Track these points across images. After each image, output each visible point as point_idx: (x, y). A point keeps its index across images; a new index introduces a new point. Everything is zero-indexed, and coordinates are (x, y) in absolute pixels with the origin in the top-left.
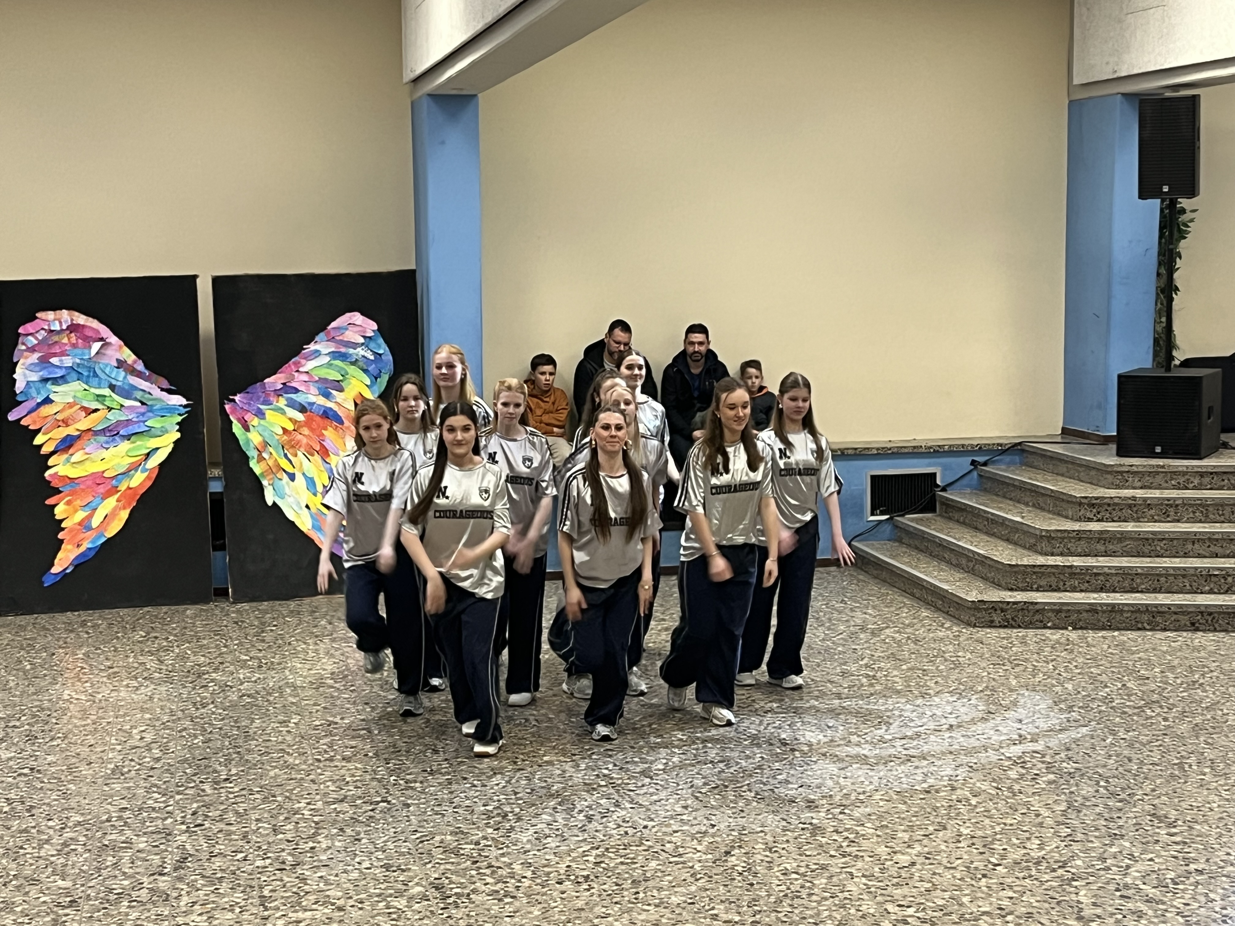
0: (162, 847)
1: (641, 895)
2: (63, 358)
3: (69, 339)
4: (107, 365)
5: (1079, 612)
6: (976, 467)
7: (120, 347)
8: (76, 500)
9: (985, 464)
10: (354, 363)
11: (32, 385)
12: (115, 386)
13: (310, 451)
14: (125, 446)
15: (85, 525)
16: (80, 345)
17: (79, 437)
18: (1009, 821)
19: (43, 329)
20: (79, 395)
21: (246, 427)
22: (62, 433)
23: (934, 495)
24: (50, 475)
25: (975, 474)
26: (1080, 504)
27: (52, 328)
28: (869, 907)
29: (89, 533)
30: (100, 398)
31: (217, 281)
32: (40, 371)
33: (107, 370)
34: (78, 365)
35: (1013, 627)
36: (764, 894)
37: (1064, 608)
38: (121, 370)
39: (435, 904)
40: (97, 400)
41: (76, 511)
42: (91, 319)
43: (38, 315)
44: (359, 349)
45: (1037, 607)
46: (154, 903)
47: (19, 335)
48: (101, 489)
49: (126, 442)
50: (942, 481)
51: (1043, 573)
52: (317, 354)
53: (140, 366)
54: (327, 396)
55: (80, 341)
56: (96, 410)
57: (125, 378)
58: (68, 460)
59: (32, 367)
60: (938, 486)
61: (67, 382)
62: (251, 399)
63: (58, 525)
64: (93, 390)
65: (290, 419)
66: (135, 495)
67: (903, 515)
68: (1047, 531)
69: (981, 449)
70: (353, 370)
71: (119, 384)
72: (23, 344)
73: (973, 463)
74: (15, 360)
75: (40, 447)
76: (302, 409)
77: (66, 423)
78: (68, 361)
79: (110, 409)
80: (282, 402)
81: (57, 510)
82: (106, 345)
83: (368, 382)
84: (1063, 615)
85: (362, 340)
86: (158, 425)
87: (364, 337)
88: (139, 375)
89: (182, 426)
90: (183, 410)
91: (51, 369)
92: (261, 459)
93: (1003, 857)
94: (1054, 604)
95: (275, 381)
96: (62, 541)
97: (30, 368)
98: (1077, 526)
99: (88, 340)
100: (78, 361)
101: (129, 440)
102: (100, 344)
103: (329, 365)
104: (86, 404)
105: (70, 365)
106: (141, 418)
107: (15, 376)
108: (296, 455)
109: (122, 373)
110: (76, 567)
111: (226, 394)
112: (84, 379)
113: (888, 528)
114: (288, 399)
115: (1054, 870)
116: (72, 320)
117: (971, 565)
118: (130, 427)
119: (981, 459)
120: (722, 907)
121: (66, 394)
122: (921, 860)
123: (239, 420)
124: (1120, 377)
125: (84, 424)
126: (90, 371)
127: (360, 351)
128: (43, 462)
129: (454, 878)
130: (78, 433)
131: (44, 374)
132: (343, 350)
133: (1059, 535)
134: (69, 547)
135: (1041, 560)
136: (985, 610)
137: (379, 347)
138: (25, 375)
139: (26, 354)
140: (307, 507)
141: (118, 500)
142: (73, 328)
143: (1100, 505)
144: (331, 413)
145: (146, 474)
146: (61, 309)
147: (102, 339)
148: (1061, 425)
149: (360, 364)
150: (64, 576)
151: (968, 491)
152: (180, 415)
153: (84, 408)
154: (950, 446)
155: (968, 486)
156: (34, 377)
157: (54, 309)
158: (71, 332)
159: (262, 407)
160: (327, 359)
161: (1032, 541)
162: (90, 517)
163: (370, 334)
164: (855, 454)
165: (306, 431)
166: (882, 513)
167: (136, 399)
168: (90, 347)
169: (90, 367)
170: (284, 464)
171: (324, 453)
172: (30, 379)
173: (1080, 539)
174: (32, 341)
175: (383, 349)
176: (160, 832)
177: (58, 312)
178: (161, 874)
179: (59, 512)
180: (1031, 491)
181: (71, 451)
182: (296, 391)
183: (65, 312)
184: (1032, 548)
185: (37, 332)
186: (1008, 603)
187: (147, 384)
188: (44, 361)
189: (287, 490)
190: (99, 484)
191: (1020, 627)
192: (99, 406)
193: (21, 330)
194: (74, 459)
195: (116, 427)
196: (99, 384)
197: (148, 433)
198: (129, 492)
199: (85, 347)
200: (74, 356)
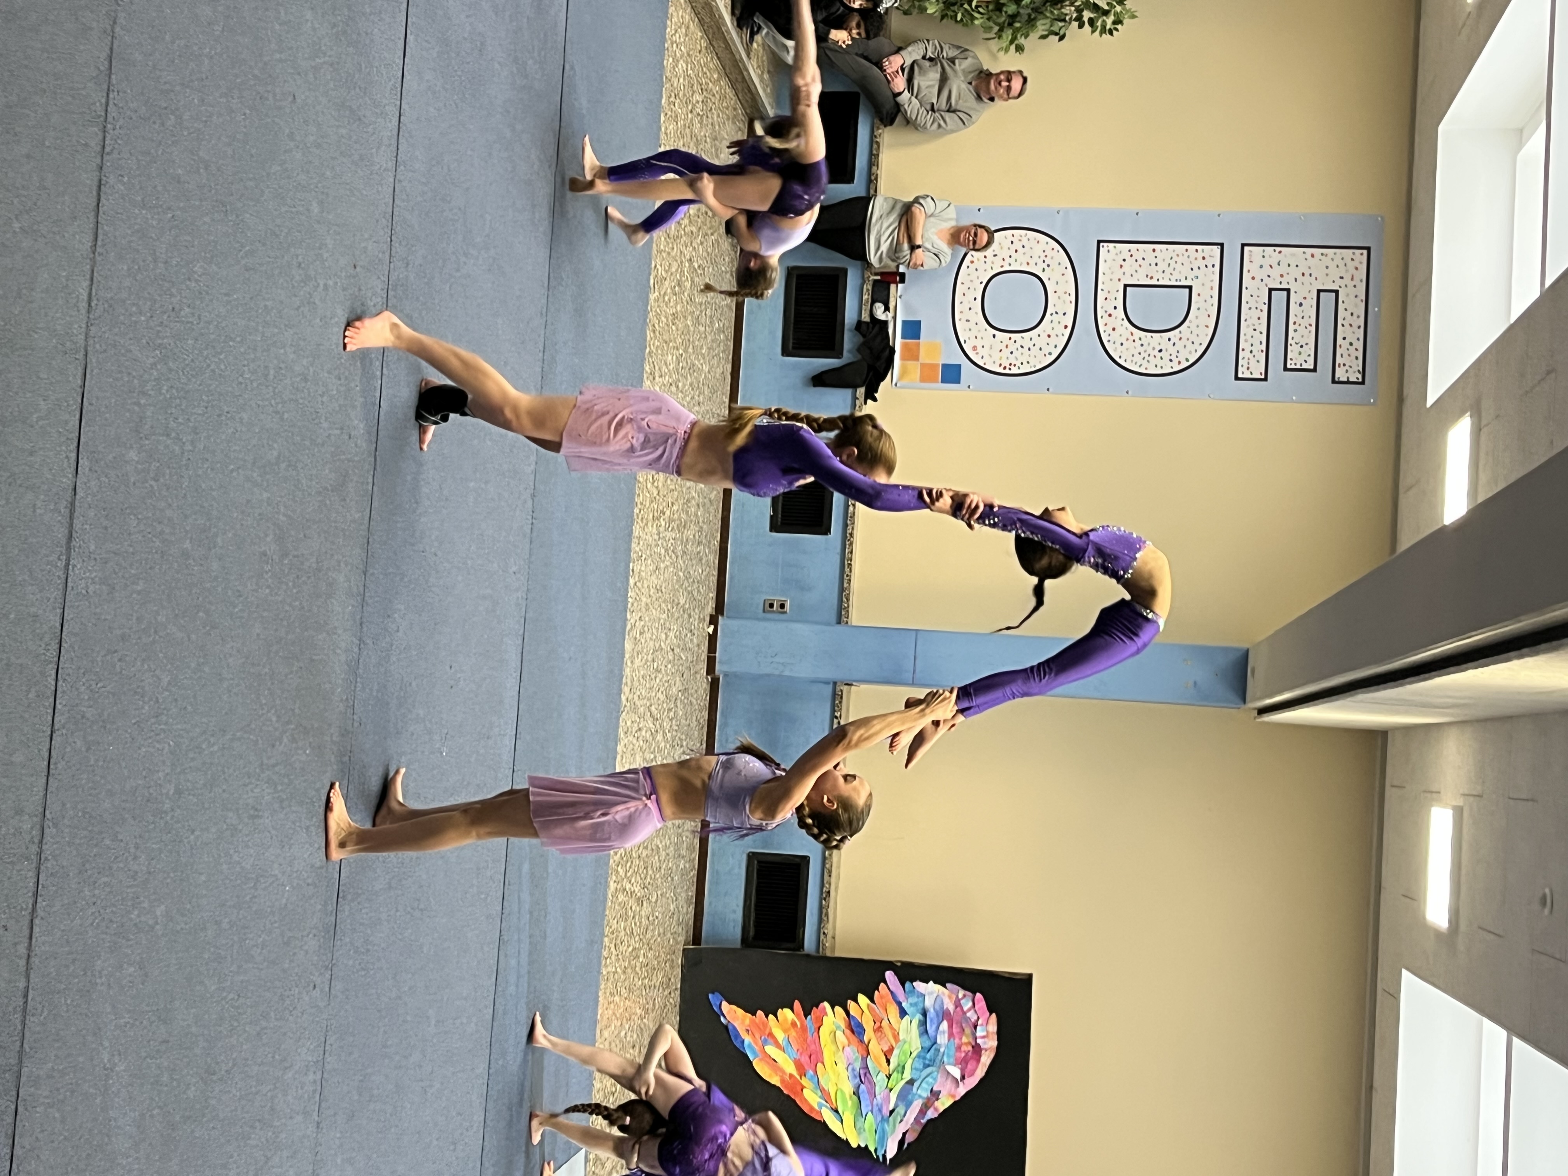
2: (946, 1035)
3: (966, 1044)
4: (935, 1079)
7: (953, 1096)
8: (797, 1033)
11: (921, 999)
12: (913, 1085)
14: (848, 1088)
15: (769, 1039)
16: (958, 1054)
17: (862, 1041)
19: (978, 1018)
20: (906, 1046)
22: (868, 1023)
24: (824, 1008)
27: (978, 1028)
29: (760, 1043)
30: (901, 1068)
32: (934, 1009)
33: (930, 1079)
34: (938, 1050)
38: (929, 1093)
40: (899, 1065)
41: (785, 1031)
42: (985, 1070)
43: (994, 1015)
47: (974, 993)
48: (805, 1059)
49: (852, 1090)
53: (931, 1114)
55: (963, 1055)
56: (888, 1061)
57: (920, 1096)
58: (838, 1028)
61: (921, 1035)
63: (771, 1011)
64: (910, 1061)
66: (795, 1094)
71: (915, 1090)
72: (964, 996)
74: (948, 985)
75: (856, 1001)
77: (878, 1029)
78: (942, 1040)
79: (889, 1077)
81: (787, 1011)
82: (957, 1082)
86: (867, 1125)
88: (922, 1112)
91: (935, 1021)
96: (754, 1014)
97: (939, 1000)
99: (963, 1064)
100: (942, 1050)
101: (854, 1093)
102: (958, 1077)
104: (896, 1052)
105: (939, 1041)
107: (931, 983)
109: (926, 1094)
110: (726, 1028)
112: (922, 1054)
116: (986, 1050)
118: (867, 1096)
121: (909, 1032)
125: (874, 1047)
126: (930, 1060)
128: (840, 1001)
130: (866, 1040)
131: (931, 1014)
134: (747, 1022)
138: (931, 993)
139: (954, 997)
141: (791, 1076)
142: (977, 1050)
145: (816, 1107)
146: (998, 1039)
147: (963, 1078)
150: (717, 1015)
152: (876, 1150)
153: (891, 1050)
156: (929, 1003)
157: (999, 1032)
158: (973, 1047)
162: (777, 1045)
167: (896, 1106)
168: (955, 1065)
169: (934, 1061)
172: (927, 998)
174: (967, 1005)
177: (996, 1037)
179: (786, 1014)
181: (848, 1032)
183: (994, 1043)
185: (976, 1011)
187: (912, 1120)
188: (945, 1015)
190: (810, 1056)
192: (892, 1066)
193: (978, 995)
194: (839, 1034)
195: (870, 1082)
196: (916, 1069)
197: (859, 1113)
198: (799, 1088)
199: (956, 1060)
200: (947, 1047)
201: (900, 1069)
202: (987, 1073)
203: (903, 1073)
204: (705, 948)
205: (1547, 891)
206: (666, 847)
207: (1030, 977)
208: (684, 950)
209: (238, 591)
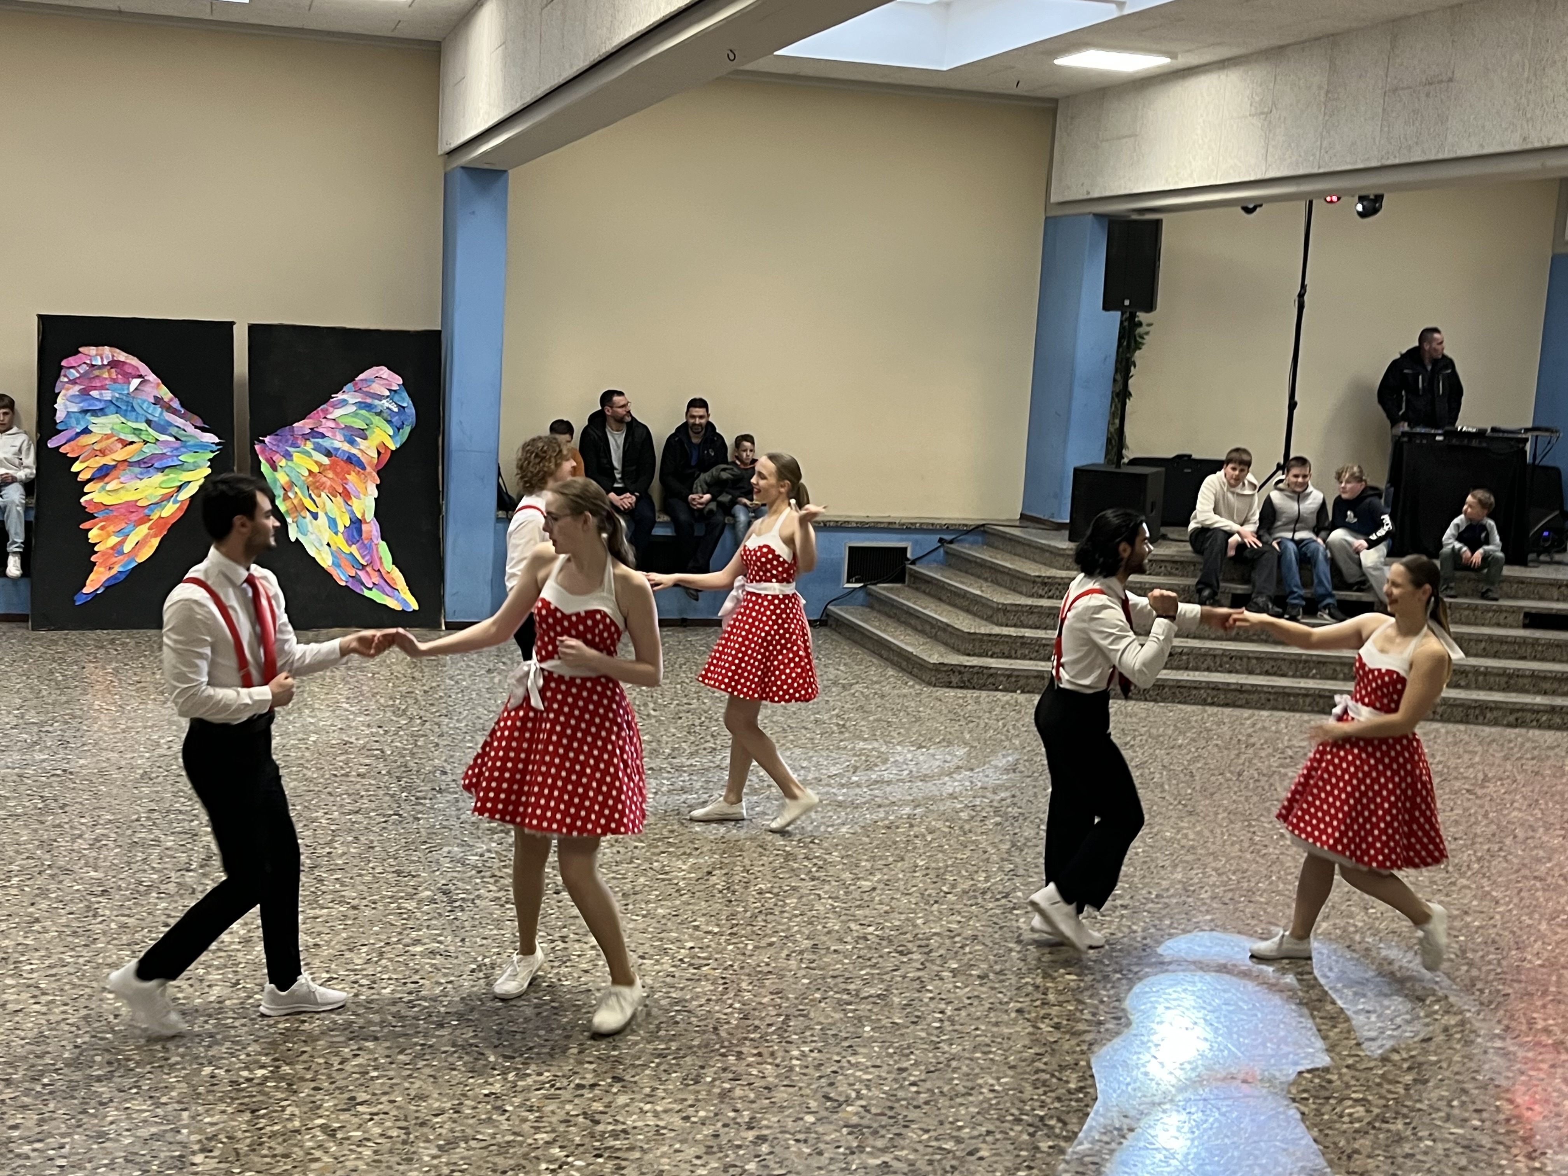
0: (189, 846)
1: (630, 907)
2: (103, 391)
3: (109, 374)
4: (144, 401)
5: (1027, 677)
6: (942, 545)
8: (109, 525)
9: (951, 542)
10: (379, 414)
11: (72, 415)
12: (151, 421)
13: (333, 493)
14: (159, 478)
15: (117, 549)
16: (120, 381)
17: (115, 467)
18: (959, 856)
19: (85, 363)
20: (116, 427)
21: (274, 467)
22: (97, 462)
23: (904, 568)
24: (86, 501)
25: (941, 550)
26: (1034, 582)
27: (94, 363)
28: (835, 925)
29: (121, 557)
30: (137, 431)
31: (253, 329)
32: (81, 403)
33: (145, 406)
34: (117, 399)
35: (967, 688)
36: (741, 909)
37: (1016, 673)
38: (158, 406)
39: (442, 906)
40: (134, 433)
41: (109, 536)
42: (131, 357)
43: (81, 349)
44: (384, 401)
45: (992, 671)
46: (181, 896)
47: (62, 367)
48: (134, 517)
49: (160, 474)
50: (912, 554)
51: (998, 642)
52: (344, 403)
53: (176, 404)
54: (352, 442)
55: (120, 377)
56: (132, 443)
57: (161, 414)
58: (103, 488)
60: (908, 559)
61: (105, 415)
62: (280, 441)
63: (91, 548)
64: (130, 424)
65: (316, 462)
66: (166, 524)
67: (875, 584)
68: (1003, 604)
69: (948, 528)
70: (377, 420)
71: (155, 419)
72: (65, 376)
73: (941, 540)
74: (57, 391)
75: (78, 473)
76: (328, 454)
77: (103, 453)
78: (107, 395)
79: (146, 442)
80: (309, 446)
81: (91, 535)
82: (144, 382)
83: (391, 433)
84: (1013, 679)
85: (388, 393)
86: (191, 460)
87: (390, 390)
88: (175, 412)
89: (213, 463)
90: (215, 448)
91: (91, 401)
92: (286, 498)
93: (953, 886)
94: (1007, 669)
95: (303, 426)
96: (94, 564)
97: (72, 399)
98: (1029, 601)
99: (128, 377)
100: (117, 395)
101: (162, 472)
102: (139, 380)
103: (355, 414)
104: (122, 436)
105: (110, 398)
106: (175, 453)
107: (56, 406)
108: (320, 496)
109: (158, 409)
110: (107, 588)
111: (257, 434)
112: (122, 413)
113: (861, 595)
114: (314, 443)
115: (998, 900)
116: (114, 356)
117: (934, 631)
118: (164, 461)
119: (948, 537)
120: (703, 919)
121: (104, 425)
122: (881, 886)
123: (267, 460)
124: (1077, 471)
125: (121, 454)
126: (128, 406)
127: (385, 403)
128: (79, 488)
129: (460, 884)
130: (114, 463)
131: (84, 405)
132: (369, 401)
133: (1014, 608)
134: (102, 569)
135: (996, 630)
136: (946, 671)
137: (403, 400)
138: (65, 405)
139: (67, 385)
140: (328, 544)
141: (149, 529)
142: (114, 364)
143: (1052, 584)
144: (354, 459)
145: (178, 505)
146: (103, 345)
147: (140, 376)
148: (1020, 510)
149: (385, 415)
150: (95, 596)
151: (935, 565)
152: (212, 452)
153: (120, 440)
154: (921, 524)
155: (935, 561)
156: (74, 408)
157: (96, 345)
158: (112, 368)
159: (291, 449)
160: (354, 408)
161: (990, 613)
162: (122, 543)
163: (396, 388)
164: (837, 527)
165: (330, 474)
166: (857, 582)
167: (171, 435)
168: (129, 383)
169: (128, 402)
170: (308, 503)
171: (346, 495)
172: (70, 410)
173: (1032, 613)
174: (74, 374)
175: (407, 402)
176: (186, 833)
177: (100, 348)
178: (188, 870)
179: (93, 536)
180: (991, 568)
181: (107, 480)
182: (323, 436)
183: (106, 348)
184: (989, 619)
185: (79, 366)
186: (966, 666)
187: (182, 421)
188: (85, 393)
189: (310, 528)
190: (132, 512)
191: (974, 688)
192: (135, 439)
193: (63, 363)
194: (109, 487)
195: (151, 459)
196: (137, 418)
197: (181, 467)
198: (162, 521)
199: (124, 383)
200: (114, 391)
202: (134, 355)
203: (141, 430)
204: (32, 610)
207: (40, 317)
208: (33, 630)
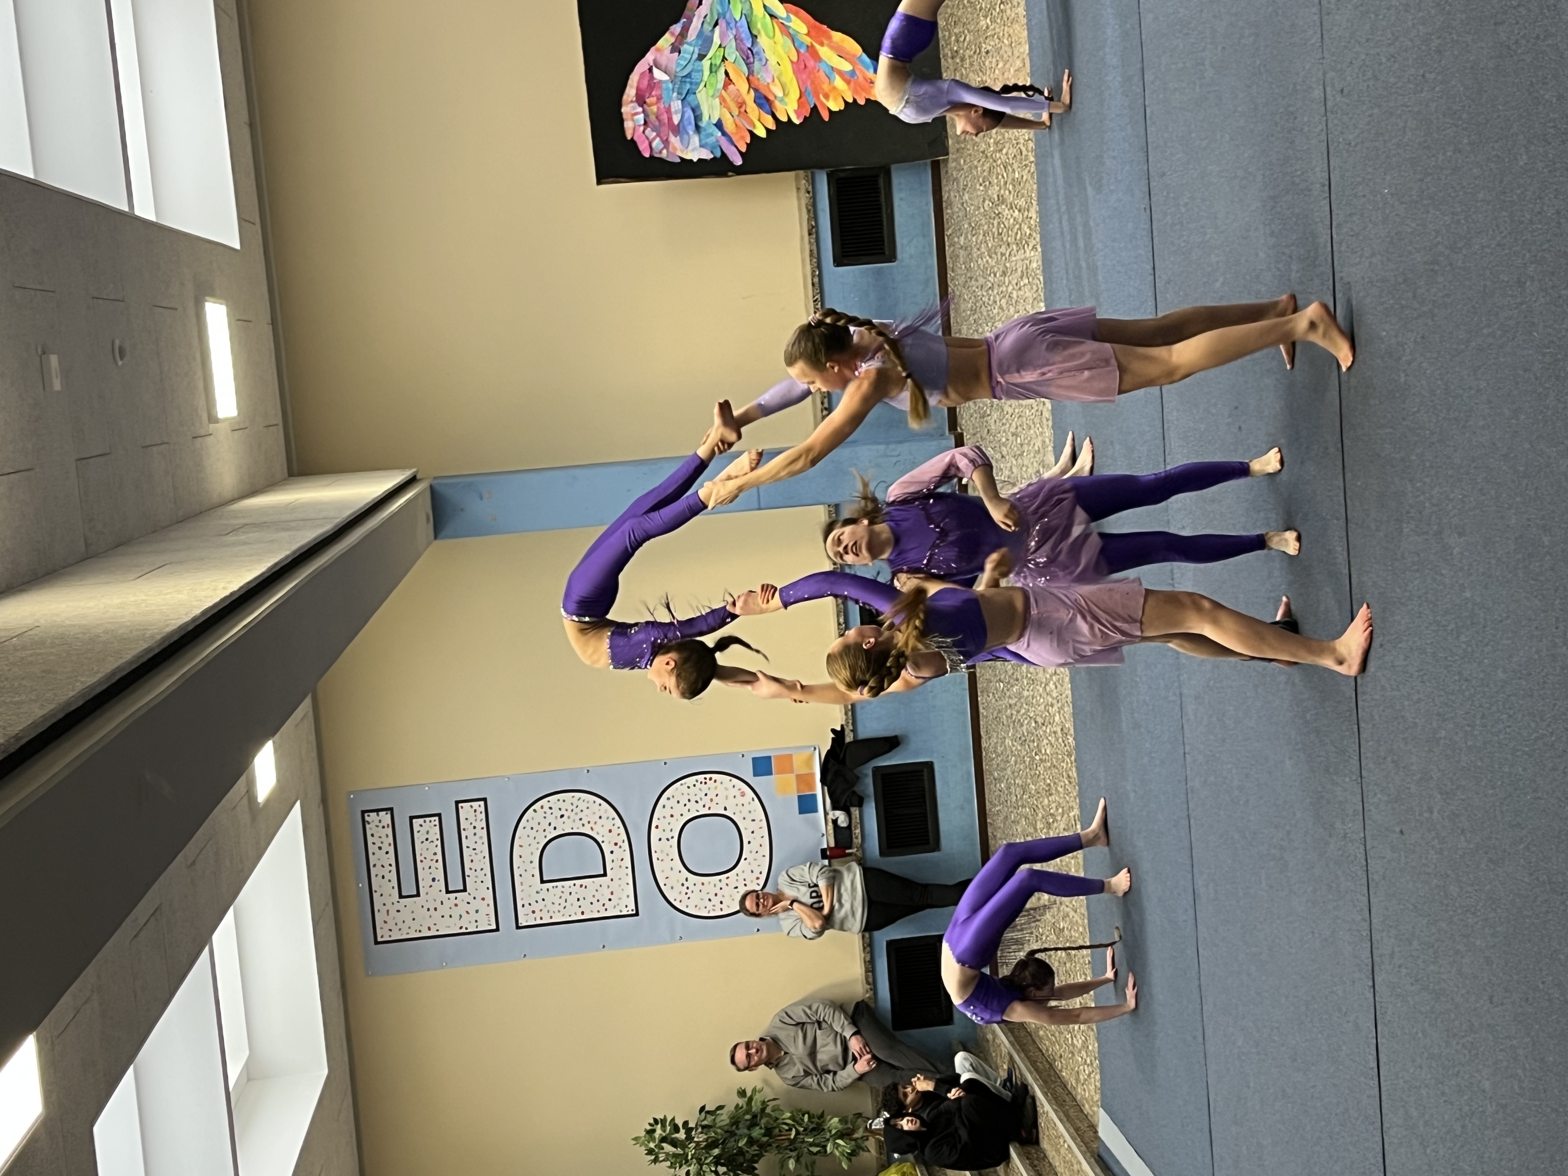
2: (673, 110)
3: (653, 105)
7: (658, 50)
8: (823, 90)
11: (703, 142)
12: (699, 55)
14: (763, 41)
16: (659, 93)
19: (644, 132)
20: (711, 92)
24: (798, 118)
27: (642, 122)
32: (688, 133)
34: (679, 93)
38: (682, 49)
40: (716, 72)
42: (630, 82)
55: (654, 93)
56: (727, 73)
59: (686, 142)
61: (698, 106)
74: (679, 160)
91: (686, 122)
100: (675, 94)
101: (756, 37)
104: (720, 85)
105: (680, 102)
107: (695, 160)
109: (685, 47)
112: (694, 87)
116: (632, 102)
121: (711, 107)
126: (685, 82)
131: (691, 129)
138: (693, 150)
139: (671, 149)
141: (822, 44)
146: (621, 114)
157: (621, 121)
158: (645, 102)
169: (681, 82)
172: (697, 144)
174: (657, 144)
177: (624, 116)
185: (647, 138)
187: (695, 20)
188: (677, 130)
190: (806, 67)
193: (647, 155)
196: (698, 71)
199: (660, 88)
200: (671, 99)
201: (714, 70)
202: (627, 79)
203: (711, 64)
204: (926, 159)
205: (120, 363)
206: (981, 256)
207: (599, 182)
208: (947, 154)
209: (1484, 495)
